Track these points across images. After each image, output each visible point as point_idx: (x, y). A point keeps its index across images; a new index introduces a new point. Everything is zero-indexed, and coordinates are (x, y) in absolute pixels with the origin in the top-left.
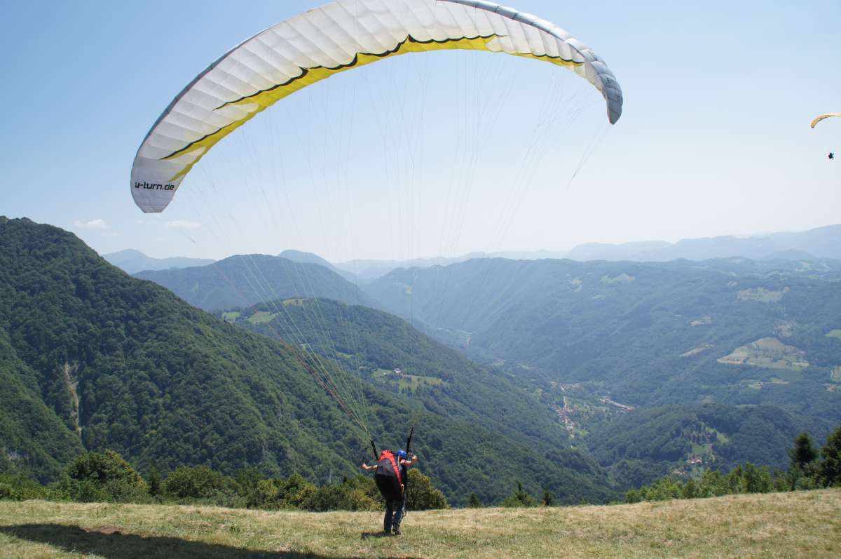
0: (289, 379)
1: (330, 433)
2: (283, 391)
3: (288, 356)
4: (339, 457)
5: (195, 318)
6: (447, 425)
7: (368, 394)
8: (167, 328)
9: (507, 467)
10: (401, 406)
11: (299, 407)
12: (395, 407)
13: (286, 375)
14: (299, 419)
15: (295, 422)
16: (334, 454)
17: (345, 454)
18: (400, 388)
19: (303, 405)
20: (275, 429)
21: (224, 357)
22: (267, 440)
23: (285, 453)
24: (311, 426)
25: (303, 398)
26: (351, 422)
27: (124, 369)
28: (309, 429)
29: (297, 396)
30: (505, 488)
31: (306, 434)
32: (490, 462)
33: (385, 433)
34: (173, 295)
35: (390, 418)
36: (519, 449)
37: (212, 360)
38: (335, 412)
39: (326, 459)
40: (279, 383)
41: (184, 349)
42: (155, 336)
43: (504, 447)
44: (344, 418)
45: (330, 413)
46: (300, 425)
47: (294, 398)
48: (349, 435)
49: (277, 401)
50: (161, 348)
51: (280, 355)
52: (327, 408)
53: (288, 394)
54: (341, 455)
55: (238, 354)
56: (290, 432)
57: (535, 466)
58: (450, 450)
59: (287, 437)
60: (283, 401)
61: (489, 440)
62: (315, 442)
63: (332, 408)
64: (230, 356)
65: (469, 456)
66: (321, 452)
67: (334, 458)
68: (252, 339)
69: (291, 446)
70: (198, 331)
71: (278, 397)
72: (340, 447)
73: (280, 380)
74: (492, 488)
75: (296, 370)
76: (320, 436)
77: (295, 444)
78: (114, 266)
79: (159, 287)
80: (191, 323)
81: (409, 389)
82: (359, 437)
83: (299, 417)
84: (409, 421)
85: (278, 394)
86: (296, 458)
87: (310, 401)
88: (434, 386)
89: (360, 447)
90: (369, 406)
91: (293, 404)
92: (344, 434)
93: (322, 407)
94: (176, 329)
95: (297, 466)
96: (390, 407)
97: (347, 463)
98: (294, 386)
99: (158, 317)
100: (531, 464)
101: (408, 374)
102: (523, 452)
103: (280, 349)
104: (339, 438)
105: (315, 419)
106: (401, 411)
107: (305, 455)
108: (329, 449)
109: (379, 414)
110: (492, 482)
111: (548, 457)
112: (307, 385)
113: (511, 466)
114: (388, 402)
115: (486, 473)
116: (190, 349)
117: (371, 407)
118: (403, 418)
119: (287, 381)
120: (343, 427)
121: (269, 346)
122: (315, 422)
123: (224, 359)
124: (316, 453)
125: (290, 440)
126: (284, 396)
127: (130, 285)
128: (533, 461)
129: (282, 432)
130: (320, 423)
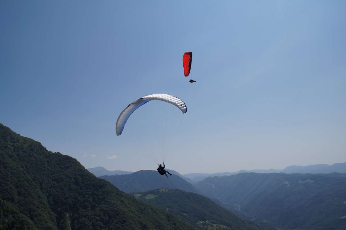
5: (121, 196)
8: (109, 199)
13: (158, 222)
18: (209, 229)
21: (132, 213)
27: (91, 216)
34: (113, 185)
37: (127, 214)
41: (115, 208)
42: (104, 202)
50: (106, 208)
55: (138, 212)
64: (135, 212)
68: (144, 206)
70: (122, 201)
73: (155, 224)
78: (91, 173)
79: (107, 182)
80: (120, 198)
81: (212, 229)
88: (224, 229)
94: (113, 200)
98: (161, 227)
99: (106, 194)
101: (212, 223)
103: (156, 210)
112: (167, 226)
116: (118, 208)
123: (132, 214)
127: (96, 181)
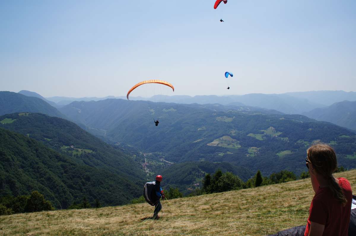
0: (18, 150)
1: (38, 175)
2: (15, 155)
3: (18, 139)
4: (42, 185)
6: (93, 170)
7: (57, 157)
9: (119, 188)
10: (72, 162)
11: (23, 163)
12: (69, 162)
13: (17, 148)
14: (23, 168)
15: (21, 170)
16: (40, 184)
17: (45, 184)
18: (73, 154)
19: (25, 161)
20: (10, 173)
22: (5, 179)
23: (14, 184)
24: (28, 172)
25: (25, 158)
26: (48, 170)
28: (27, 173)
29: (22, 158)
30: (118, 197)
31: (26, 175)
32: (111, 186)
33: (64, 174)
35: (67, 167)
36: (124, 180)
38: (41, 165)
39: (35, 187)
40: (13, 152)
43: (118, 180)
44: (45, 168)
45: (38, 165)
46: (23, 171)
47: (20, 159)
48: (48, 175)
49: (11, 160)
51: (14, 139)
52: (37, 163)
53: (18, 157)
54: (43, 184)
56: (18, 175)
57: (131, 187)
58: (94, 181)
59: (16, 177)
60: (15, 160)
61: (111, 177)
62: (30, 179)
63: (40, 163)
65: (102, 184)
66: (33, 184)
67: (39, 186)
69: (18, 181)
71: (12, 158)
72: (43, 181)
73: (14, 151)
74: (112, 198)
75: (22, 146)
76: (33, 176)
77: (20, 180)
81: (77, 154)
82: (52, 176)
83: (22, 167)
84: (76, 169)
85: (12, 157)
86: (20, 187)
87: (28, 160)
88: (89, 153)
89: (52, 181)
90: (58, 162)
91: (20, 162)
92: (45, 175)
93: (34, 163)
95: (21, 190)
96: (67, 162)
97: (46, 188)
98: (21, 153)
100: (129, 187)
101: (77, 148)
102: (126, 182)
103: (15, 136)
104: (42, 177)
105: (31, 168)
106: (72, 164)
107: (25, 185)
108: (37, 182)
109: (62, 166)
110: (112, 195)
111: (137, 184)
112: (27, 152)
113: (121, 188)
114: (66, 160)
115: (110, 191)
117: (58, 163)
118: (73, 167)
119: (17, 151)
120: (45, 172)
121: (8, 134)
122: (31, 170)
124: (30, 184)
125: (18, 178)
126: (15, 158)
128: (130, 185)
129: (13, 174)
130: (33, 170)
